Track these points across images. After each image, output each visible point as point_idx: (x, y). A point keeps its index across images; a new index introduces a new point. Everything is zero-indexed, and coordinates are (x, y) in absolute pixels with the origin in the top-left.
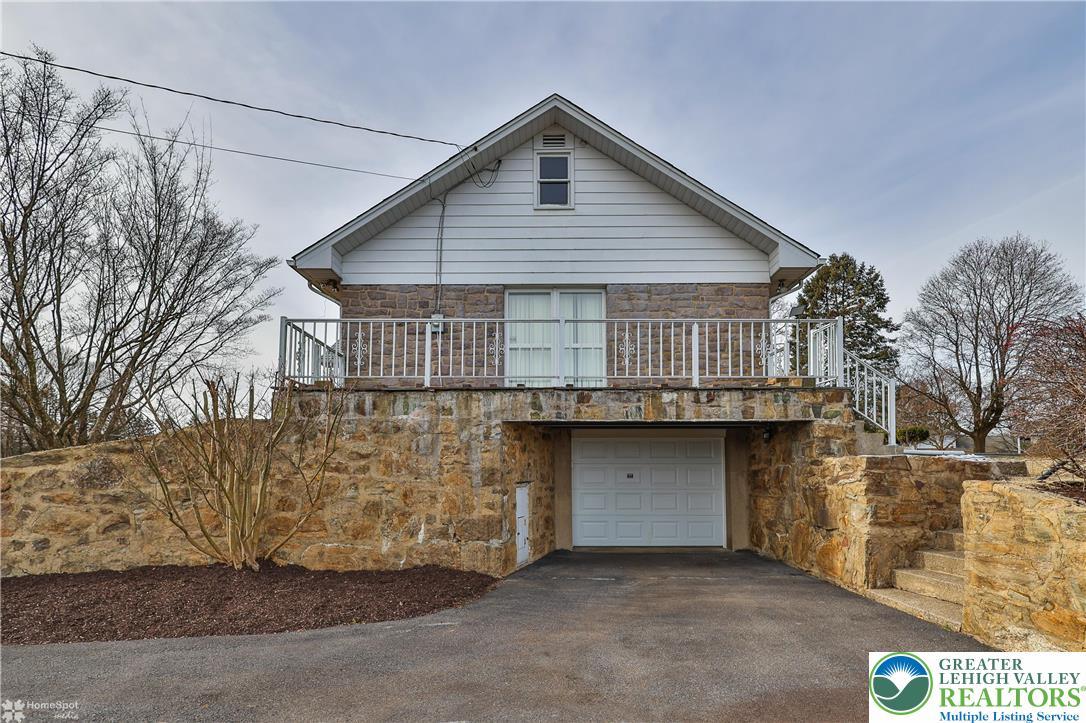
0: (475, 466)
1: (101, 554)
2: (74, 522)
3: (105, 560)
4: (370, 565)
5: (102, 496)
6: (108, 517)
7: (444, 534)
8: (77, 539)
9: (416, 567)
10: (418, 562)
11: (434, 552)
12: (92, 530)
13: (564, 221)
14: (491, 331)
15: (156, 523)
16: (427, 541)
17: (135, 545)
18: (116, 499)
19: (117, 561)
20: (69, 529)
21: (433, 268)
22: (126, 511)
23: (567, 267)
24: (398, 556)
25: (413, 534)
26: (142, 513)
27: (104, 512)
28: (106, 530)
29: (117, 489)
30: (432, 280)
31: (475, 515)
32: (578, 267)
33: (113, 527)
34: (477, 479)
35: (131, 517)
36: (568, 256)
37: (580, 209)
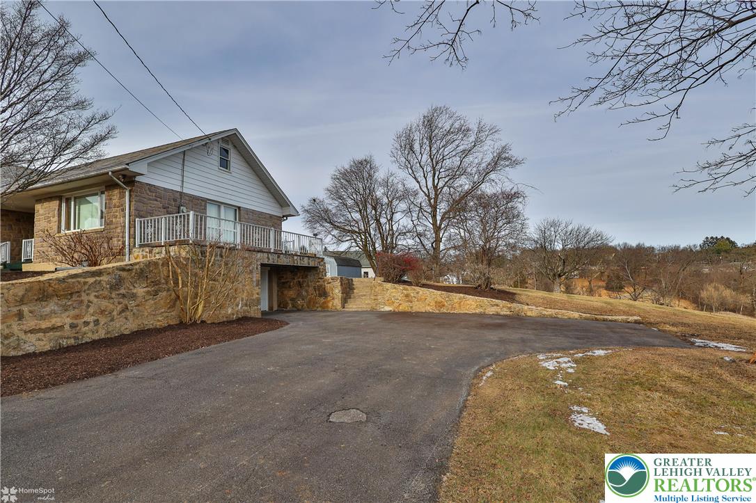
0: (254, 279)
1: (121, 326)
2: (108, 309)
3: (122, 329)
4: (225, 319)
5: (118, 294)
6: (121, 306)
7: (246, 305)
8: (110, 319)
9: (239, 318)
10: (240, 316)
11: (244, 312)
12: (115, 313)
13: (228, 177)
14: (201, 218)
15: (140, 308)
16: (241, 308)
17: (131, 320)
18: (124, 296)
19: (127, 329)
20: (107, 313)
21: (180, 183)
22: (127, 302)
23: (229, 197)
24: (233, 314)
25: (237, 305)
26: (133, 303)
27: (119, 303)
28: (120, 313)
29: (122, 291)
30: (179, 189)
31: (254, 297)
32: (233, 198)
33: (123, 311)
34: (255, 284)
35: (129, 305)
36: (230, 192)
37: (234, 174)
